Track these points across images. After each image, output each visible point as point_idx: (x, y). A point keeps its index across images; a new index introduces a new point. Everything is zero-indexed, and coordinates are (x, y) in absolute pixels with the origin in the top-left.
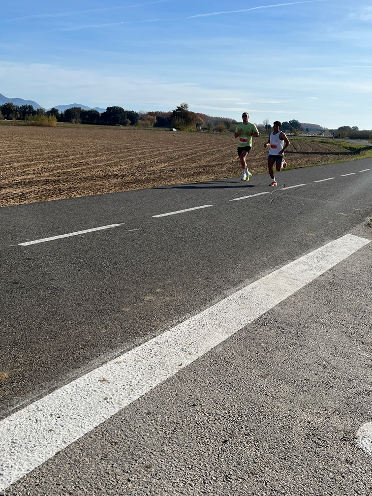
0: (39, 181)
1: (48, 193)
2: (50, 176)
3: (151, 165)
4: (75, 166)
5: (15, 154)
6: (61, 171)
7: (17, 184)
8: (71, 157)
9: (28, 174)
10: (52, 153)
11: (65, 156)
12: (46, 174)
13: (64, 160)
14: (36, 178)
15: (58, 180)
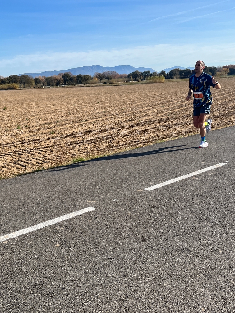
0: (155, 120)
1: (162, 128)
2: (162, 116)
3: (230, 102)
4: (178, 107)
5: (141, 103)
6: (169, 112)
7: (143, 124)
8: (175, 101)
9: (149, 116)
10: (163, 100)
11: (171, 101)
12: (160, 115)
13: (171, 104)
14: (154, 118)
15: (168, 119)
